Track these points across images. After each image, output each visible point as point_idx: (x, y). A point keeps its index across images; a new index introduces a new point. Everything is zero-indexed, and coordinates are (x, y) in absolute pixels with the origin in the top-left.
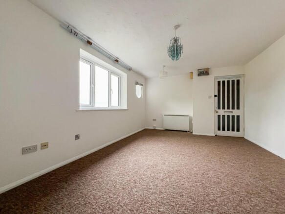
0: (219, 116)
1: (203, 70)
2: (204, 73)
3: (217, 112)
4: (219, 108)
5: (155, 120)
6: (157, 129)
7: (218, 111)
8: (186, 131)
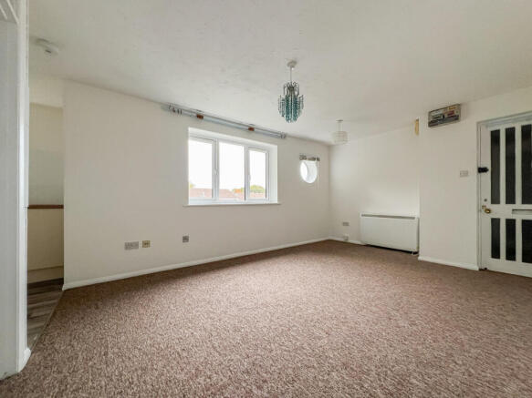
0: (495, 223)
1: (441, 112)
2: (445, 117)
3: (488, 211)
4: (495, 200)
5: (346, 224)
6: (350, 241)
7: (494, 207)
8: (411, 252)
